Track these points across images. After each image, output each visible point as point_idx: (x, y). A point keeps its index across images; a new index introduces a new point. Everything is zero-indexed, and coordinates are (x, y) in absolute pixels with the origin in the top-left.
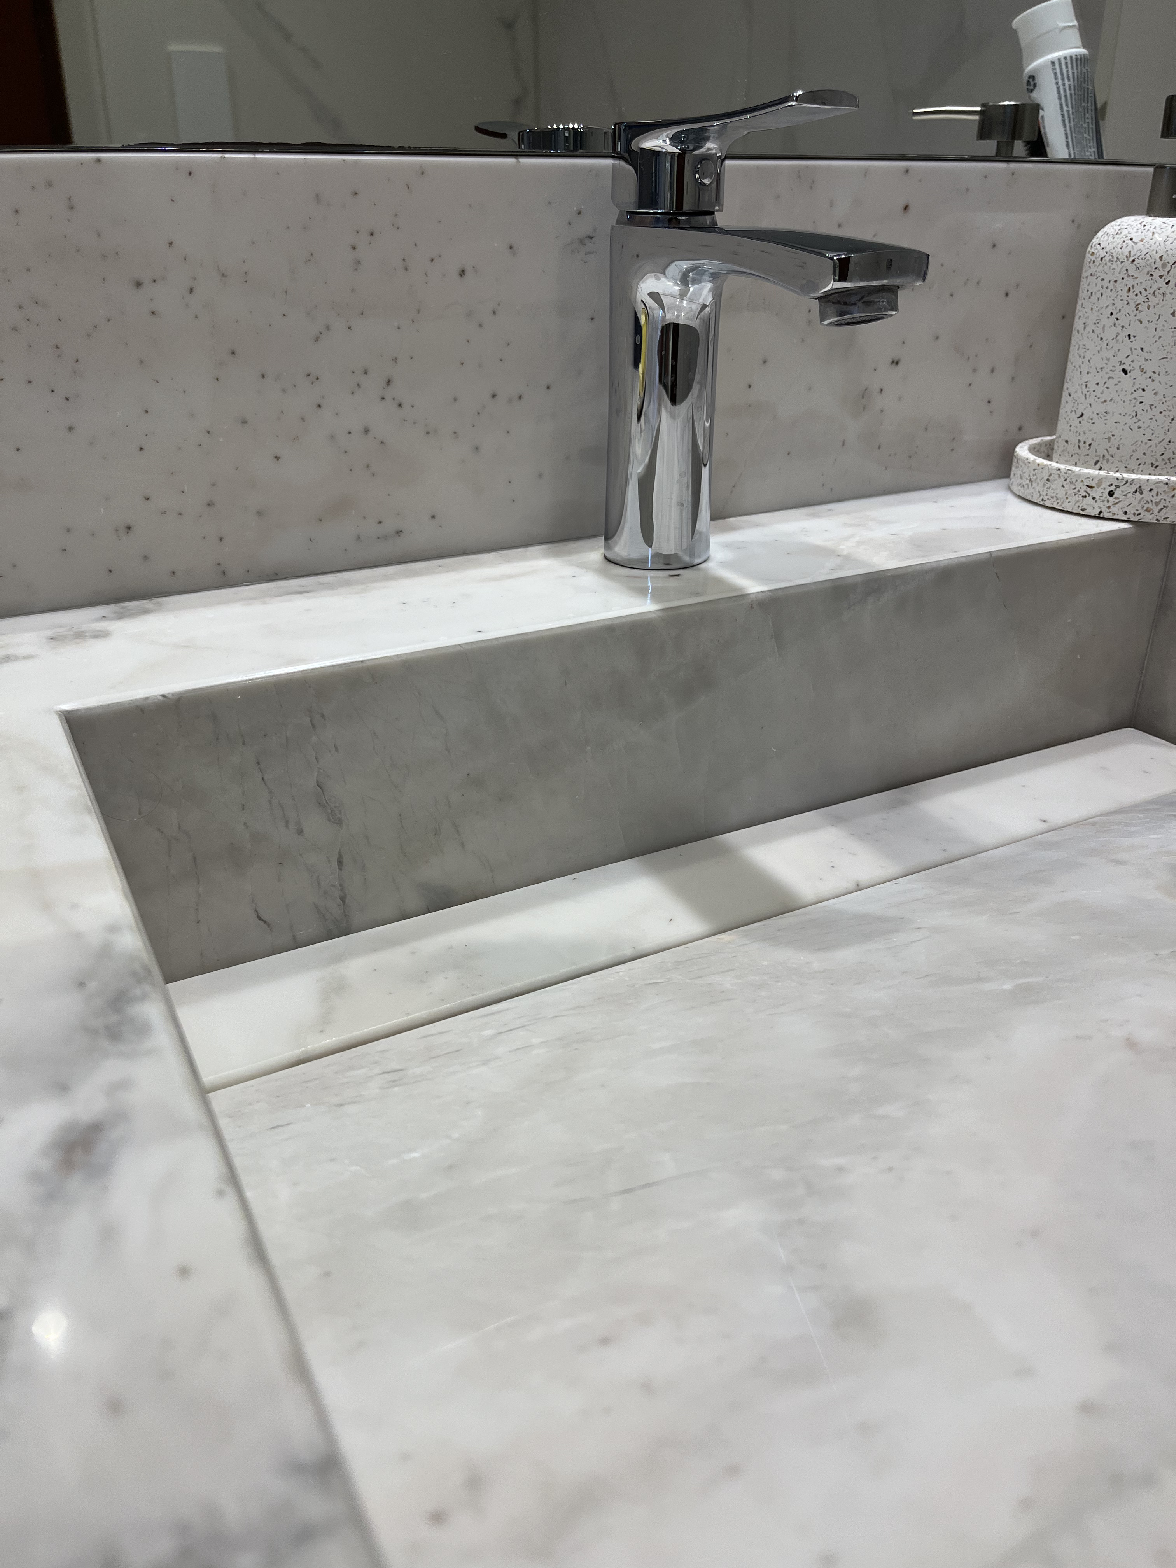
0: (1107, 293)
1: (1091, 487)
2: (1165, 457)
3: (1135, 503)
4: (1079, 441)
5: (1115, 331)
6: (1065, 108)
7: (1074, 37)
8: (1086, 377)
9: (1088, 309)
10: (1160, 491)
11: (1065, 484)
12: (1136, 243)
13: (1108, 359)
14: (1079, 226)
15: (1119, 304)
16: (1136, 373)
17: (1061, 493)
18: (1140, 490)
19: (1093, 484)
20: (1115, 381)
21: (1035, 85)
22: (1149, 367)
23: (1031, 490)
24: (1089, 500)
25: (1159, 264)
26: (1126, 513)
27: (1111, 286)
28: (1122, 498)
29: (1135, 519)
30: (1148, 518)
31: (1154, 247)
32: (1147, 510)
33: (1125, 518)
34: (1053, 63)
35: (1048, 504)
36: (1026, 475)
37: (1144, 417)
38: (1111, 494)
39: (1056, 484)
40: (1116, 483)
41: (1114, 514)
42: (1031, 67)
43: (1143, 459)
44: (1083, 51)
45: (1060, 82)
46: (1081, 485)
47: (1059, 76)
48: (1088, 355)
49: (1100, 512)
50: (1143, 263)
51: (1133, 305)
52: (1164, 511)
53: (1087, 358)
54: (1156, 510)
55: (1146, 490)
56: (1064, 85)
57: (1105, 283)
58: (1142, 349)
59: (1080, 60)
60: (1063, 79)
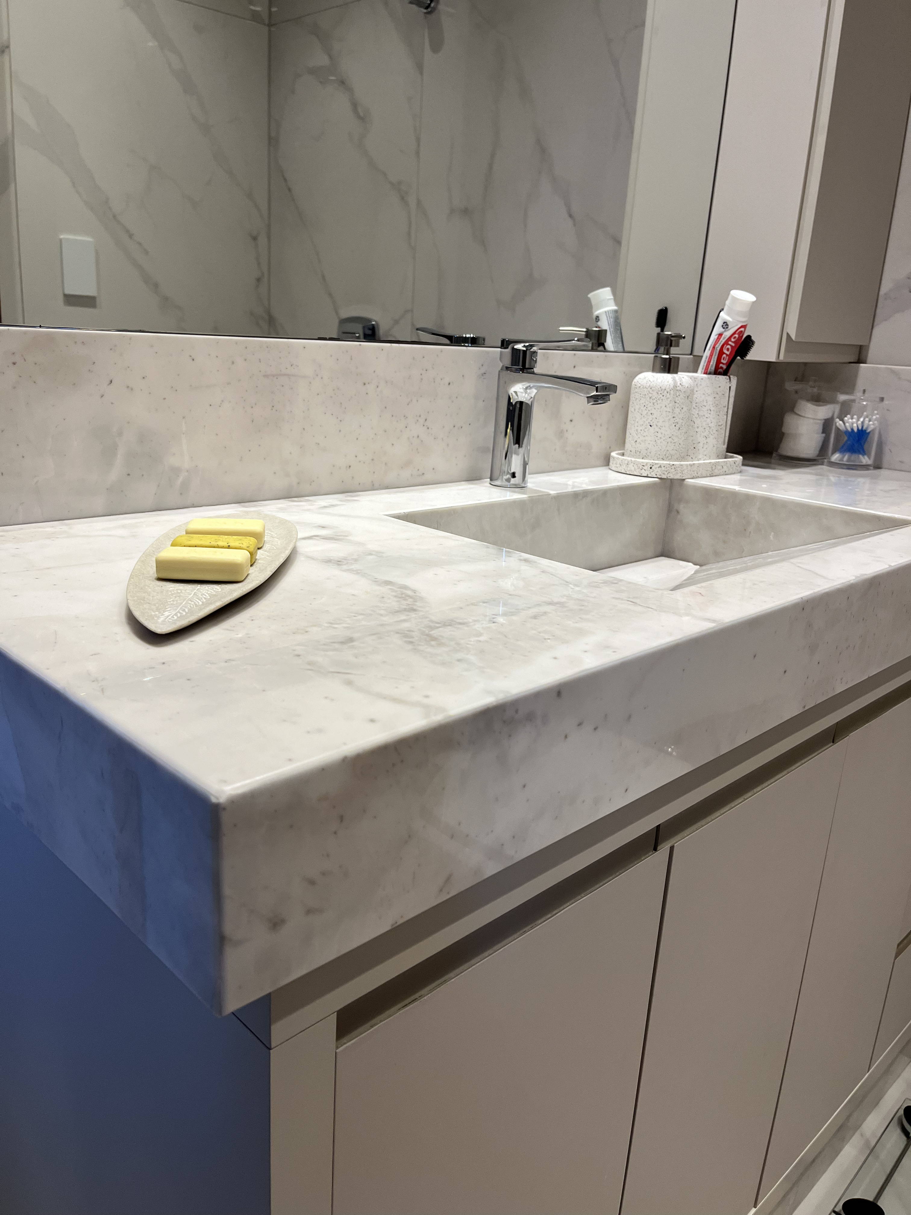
0: (643, 399)
1: (644, 466)
2: (666, 456)
3: (659, 471)
4: (636, 451)
5: (646, 412)
6: (611, 329)
7: (612, 302)
8: (636, 428)
9: (635, 404)
10: (667, 467)
11: (634, 465)
12: (651, 382)
13: (644, 421)
14: (626, 375)
15: (647, 403)
16: (655, 426)
17: (633, 468)
18: (660, 467)
19: (644, 465)
20: (648, 429)
21: (599, 320)
22: (659, 424)
23: (621, 468)
24: (643, 470)
25: (660, 390)
26: (656, 475)
27: (644, 396)
28: (655, 469)
29: (659, 477)
30: (664, 477)
31: (658, 384)
32: (663, 474)
33: (656, 476)
34: (606, 312)
35: (628, 473)
36: (618, 463)
37: (659, 442)
38: (651, 468)
39: (631, 466)
40: (652, 464)
41: (652, 475)
42: (596, 313)
43: (659, 456)
44: (615, 308)
45: (609, 319)
46: (640, 465)
47: (608, 317)
48: (637, 420)
49: (647, 475)
50: (654, 389)
51: (652, 403)
52: (669, 474)
53: (637, 421)
54: (666, 473)
55: (662, 466)
56: (610, 320)
57: (642, 395)
58: (656, 418)
59: (616, 312)
60: (610, 318)
